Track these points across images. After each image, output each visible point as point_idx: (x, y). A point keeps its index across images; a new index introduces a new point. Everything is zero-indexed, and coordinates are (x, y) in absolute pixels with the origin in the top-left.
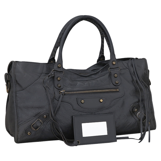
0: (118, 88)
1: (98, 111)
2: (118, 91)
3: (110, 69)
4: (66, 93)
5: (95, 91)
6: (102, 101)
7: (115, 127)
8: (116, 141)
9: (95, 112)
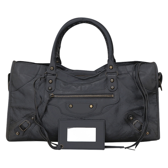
0: (113, 94)
1: (88, 117)
2: (113, 97)
3: (107, 73)
4: (55, 96)
5: (86, 96)
6: (91, 106)
7: (104, 134)
8: (103, 149)
9: (85, 118)
